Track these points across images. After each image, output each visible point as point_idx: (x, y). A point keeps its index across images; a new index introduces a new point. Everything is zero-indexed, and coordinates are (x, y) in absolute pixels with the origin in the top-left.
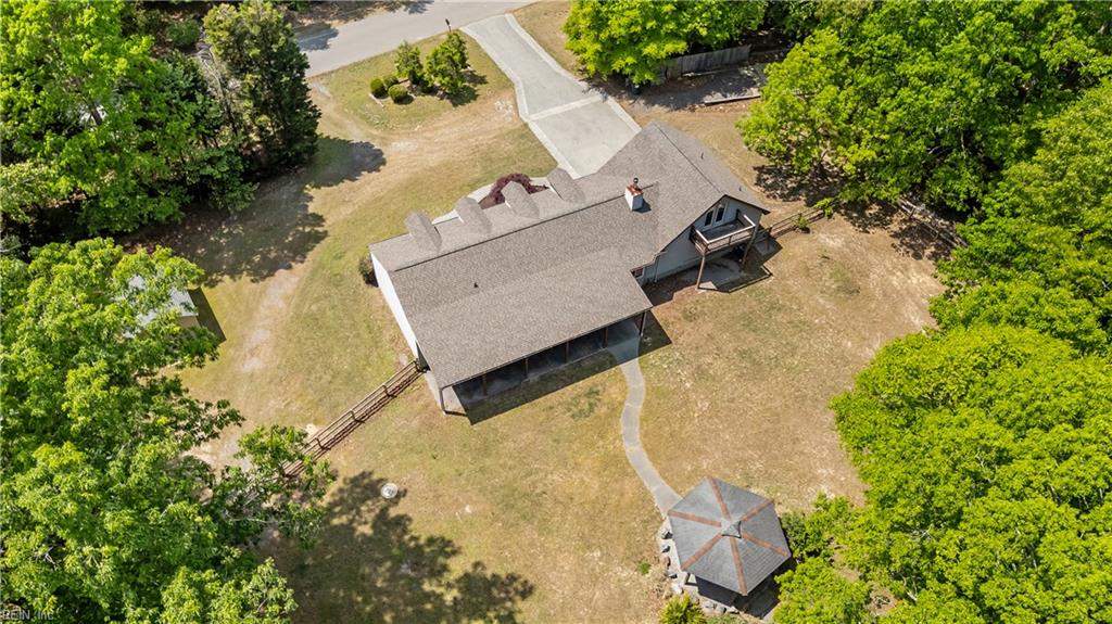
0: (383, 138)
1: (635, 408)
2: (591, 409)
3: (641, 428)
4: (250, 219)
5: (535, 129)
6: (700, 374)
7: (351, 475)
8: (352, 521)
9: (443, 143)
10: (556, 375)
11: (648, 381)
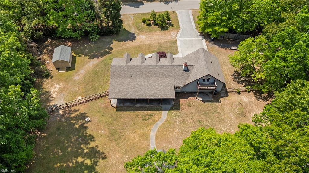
0: (138, 33)
1: (160, 123)
2: (148, 119)
3: (158, 129)
4: (96, 44)
5: (178, 42)
6: (183, 122)
7: (82, 112)
8: (75, 123)
9: (152, 39)
10: (144, 107)
11: (167, 118)
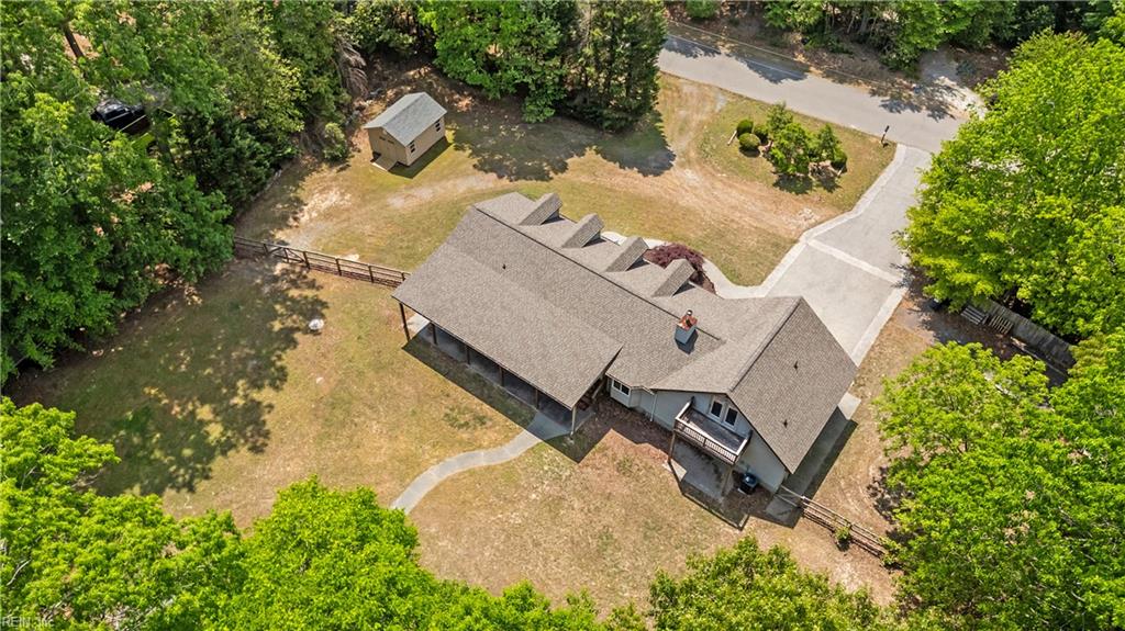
1: (481, 459)
2: (461, 426)
3: (460, 474)
5: (796, 251)
7: (321, 297)
8: (282, 315)
9: (716, 197)
10: (485, 385)
11: (519, 459)
